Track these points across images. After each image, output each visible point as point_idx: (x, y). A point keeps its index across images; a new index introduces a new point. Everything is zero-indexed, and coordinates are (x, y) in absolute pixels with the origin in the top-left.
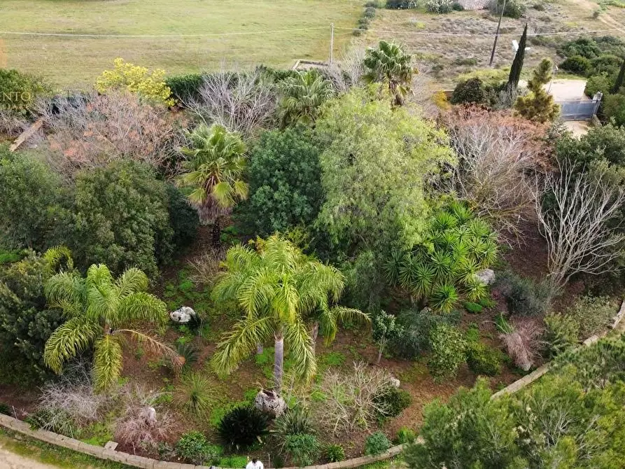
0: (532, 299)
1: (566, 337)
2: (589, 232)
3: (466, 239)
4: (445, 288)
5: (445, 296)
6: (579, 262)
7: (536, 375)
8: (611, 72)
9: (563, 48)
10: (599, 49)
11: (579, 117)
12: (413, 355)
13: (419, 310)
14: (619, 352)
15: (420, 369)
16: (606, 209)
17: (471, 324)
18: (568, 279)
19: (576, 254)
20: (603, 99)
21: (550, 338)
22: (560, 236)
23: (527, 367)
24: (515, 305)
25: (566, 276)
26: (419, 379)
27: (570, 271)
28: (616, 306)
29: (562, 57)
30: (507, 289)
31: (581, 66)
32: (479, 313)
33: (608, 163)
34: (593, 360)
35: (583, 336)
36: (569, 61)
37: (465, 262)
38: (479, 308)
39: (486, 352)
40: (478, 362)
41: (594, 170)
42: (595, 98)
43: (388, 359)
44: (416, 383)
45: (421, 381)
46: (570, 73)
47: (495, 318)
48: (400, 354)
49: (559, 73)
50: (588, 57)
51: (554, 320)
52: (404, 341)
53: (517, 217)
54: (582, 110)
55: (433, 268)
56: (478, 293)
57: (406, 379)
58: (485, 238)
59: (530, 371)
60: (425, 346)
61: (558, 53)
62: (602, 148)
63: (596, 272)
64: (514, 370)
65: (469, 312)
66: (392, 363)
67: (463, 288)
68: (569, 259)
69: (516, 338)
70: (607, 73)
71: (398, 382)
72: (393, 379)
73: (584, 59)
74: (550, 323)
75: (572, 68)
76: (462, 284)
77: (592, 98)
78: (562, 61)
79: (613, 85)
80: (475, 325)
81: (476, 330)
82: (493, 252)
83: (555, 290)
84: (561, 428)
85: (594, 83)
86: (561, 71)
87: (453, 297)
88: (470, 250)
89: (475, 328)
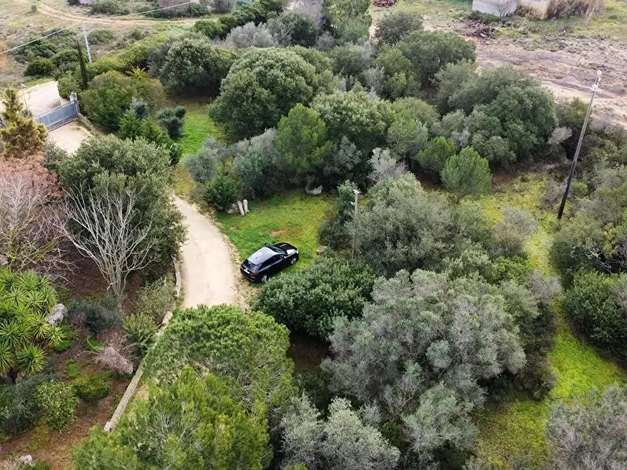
0: (106, 314)
1: (147, 331)
2: (121, 237)
3: (22, 298)
4: (26, 351)
5: (31, 358)
6: (126, 265)
7: (140, 372)
8: (73, 69)
9: (20, 53)
10: (53, 45)
11: (66, 120)
12: (30, 423)
13: (14, 382)
14: (182, 332)
15: (43, 430)
16: (124, 212)
17: (67, 362)
18: (125, 282)
19: (120, 259)
20: (79, 98)
21: (135, 339)
22: (100, 248)
23: (131, 369)
24: (95, 326)
25: (122, 279)
26: (47, 439)
27: (123, 275)
29: (23, 63)
30: (82, 317)
31: (45, 68)
32: (68, 348)
33: (107, 172)
34: (170, 347)
35: (159, 321)
36: (32, 66)
37: (33, 319)
38: (67, 343)
39: (92, 381)
40: (89, 393)
41: (99, 184)
42: (72, 99)
43: (9, 441)
44: (46, 445)
45: (49, 441)
46: (39, 78)
47: (85, 347)
48: (18, 430)
49: (28, 81)
50: (47, 56)
51: (131, 322)
52: (14, 417)
53: (57, 251)
54: (65, 115)
55: (5, 340)
56: (57, 338)
57: (35, 447)
58: (39, 287)
59: (134, 372)
60: (35, 409)
61: (17, 59)
62: (96, 162)
63: (143, 265)
64: (122, 379)
65: (60, 352)
66: (14, 443)
67: (41, 342)
68: (118, 266)
69: (111, 353)
70: (70, 72)
71: (29, 457)
72: (23, 458)
73: (43, 60)
74: (129, 327)
75: (37, 72)
76: (40, 338)
77: (69, 99)
78: (25, 67)
79: (81, 81)
80: (72, 360)
81: (74, 365)
82: (52, 292)
83: (121, 297)
84: (166, 426)
85: (64, 85)
86: (29, 78)
87: (38, 354)
88: (31, 307)
89: (73, 363)
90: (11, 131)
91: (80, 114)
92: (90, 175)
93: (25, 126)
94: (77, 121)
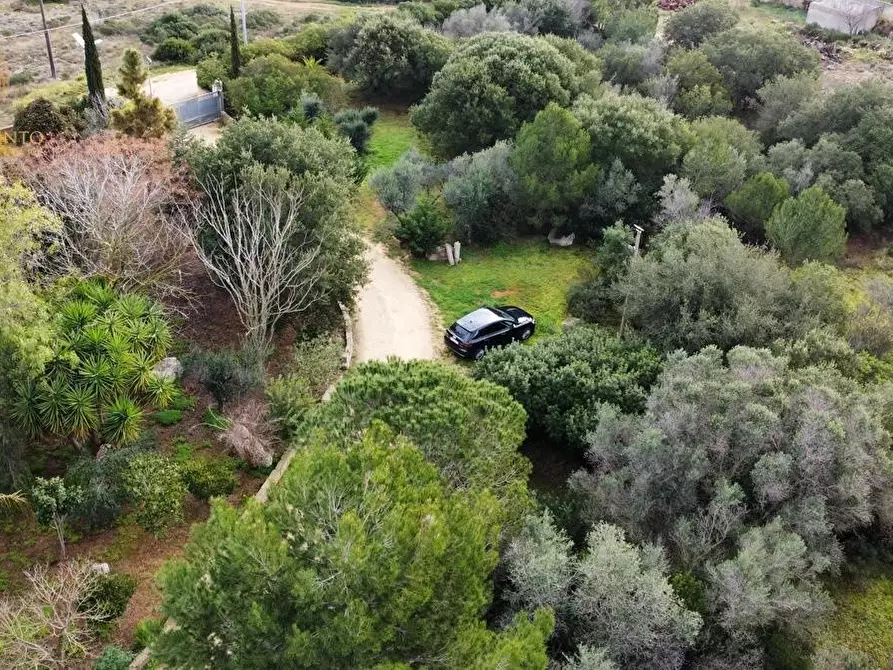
0: (240, 374)
1: (299, 402)
2: (274, 260)
3: (118, 327)
4: (119, 407)
5: (123, 417)
6: (277, 303)
7: (283, 465)
8: (221, 51)
9: (148, 32)
10: (195, 24)
11: (204, 119)
12: (112, 519)
13: (94, 454)
14: (363, 389)
15: (129, 532)
16: (282, 225)
17: (175, 440)
18: (273, 330)
19: (269, 294)
20: (225, 89)
21: (281, 411)
22: (242, 279)
23: (269, 461)
24: (221, 389)
25: (269, 327)
26: (134, 547)
27: (271, 318)
28: (341, 339)
29: (151, 44)
30: (204, 373)
31: (180, 51)
32: (179, 421)
33: (261, 166)
34: (339, 414)
35: (318, 393)
36: (163, 48)
37: (131, 359)
38: (175, 414)
39: (210, 467)
40: (204, 484)
41: (249, 180)
42: (215, 89)
43: (78, 543)
44: (133, 555)
45: (138, 549)
46: (171, 65)
47: (204, 418)
48: (92, 527)
49: (156, 68)
50: (185, 37)
51: (277, 387)
52: (90, 506)
53: (177, 273)
54: (203, 110)
55: (89, 385)
56: (167, 394)
57: (116, 556)
58: (145, 317)
59: (275, 465)
60: (124, 498)
61: (143, 40)
62: (247, 150)
63: (301, 307)
64: (253, 472)
65: (165, 425)
66: (84, 546)
67: (143, 397)
68: (265, 304)
69: (241, 431)
70: (216, 54)
71: (106, 567)
72: (96, 566)
73: (180, 41)
74: (274, 394)
75: (170, 57)
76: (140, 390)
77: (210, 90)
78: (153, 50)
79: (230, 67)
80: (181, 438)
81: (186, 445)
82: (165, 332)
83: (263, 350)
84: (335, 510)
85: (205, 70)
86: (157, 63)
87: (135, 413)
88: (131, 341)
89: (183, 443)
90: (126, 114)
91: (224, 113)
92: (237, 169)
93: (146, 106)
94: (218, 121)
